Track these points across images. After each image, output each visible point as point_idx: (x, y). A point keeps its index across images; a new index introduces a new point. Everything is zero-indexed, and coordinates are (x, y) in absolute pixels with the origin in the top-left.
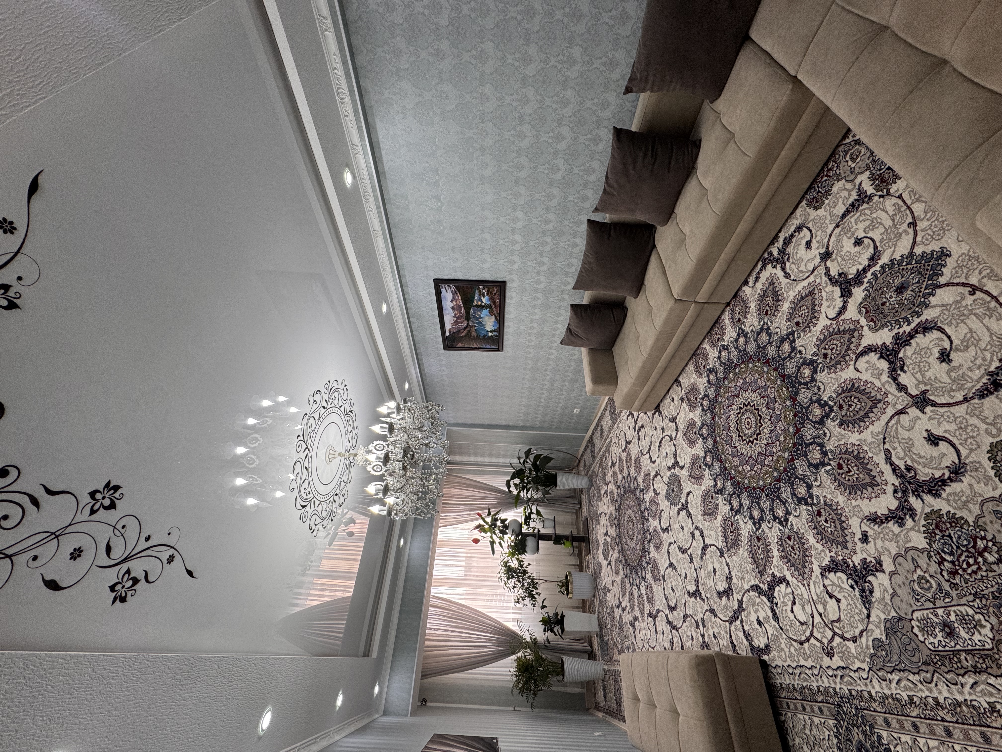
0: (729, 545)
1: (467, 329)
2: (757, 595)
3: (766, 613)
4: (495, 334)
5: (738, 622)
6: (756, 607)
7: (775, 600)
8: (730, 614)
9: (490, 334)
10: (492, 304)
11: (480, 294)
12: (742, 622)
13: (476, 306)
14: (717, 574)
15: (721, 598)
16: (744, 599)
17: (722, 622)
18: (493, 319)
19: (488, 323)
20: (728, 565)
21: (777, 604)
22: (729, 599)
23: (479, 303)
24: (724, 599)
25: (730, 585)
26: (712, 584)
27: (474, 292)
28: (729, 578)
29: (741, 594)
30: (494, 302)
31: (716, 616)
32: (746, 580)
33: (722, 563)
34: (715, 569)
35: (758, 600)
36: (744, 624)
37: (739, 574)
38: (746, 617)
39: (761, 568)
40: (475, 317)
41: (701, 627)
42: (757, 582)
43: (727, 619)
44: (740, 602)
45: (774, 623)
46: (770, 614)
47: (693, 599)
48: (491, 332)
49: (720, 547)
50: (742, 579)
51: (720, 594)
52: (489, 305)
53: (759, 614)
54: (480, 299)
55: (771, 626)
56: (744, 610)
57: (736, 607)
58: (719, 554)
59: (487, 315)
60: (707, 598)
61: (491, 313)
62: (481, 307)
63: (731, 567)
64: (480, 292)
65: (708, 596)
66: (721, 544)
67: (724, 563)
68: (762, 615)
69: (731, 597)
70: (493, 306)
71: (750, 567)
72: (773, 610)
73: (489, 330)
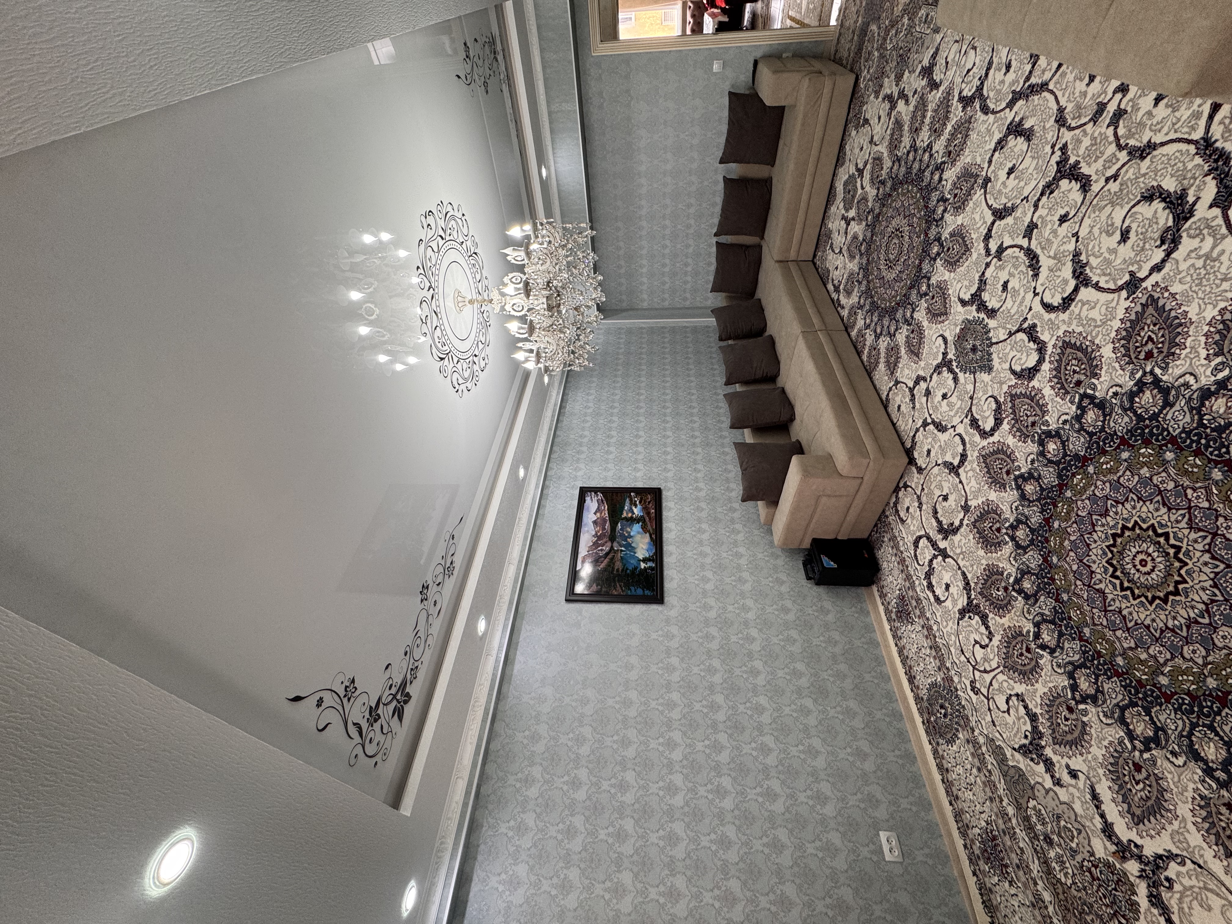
0: (973, 180)
1: (610, 556)
2: (988, 101)
3: (994, 75)
4: (650, 564)
5: (1033, 80)
6: (998, 87)
7: (979, 83)
8: (1036, 97)
9: (643, 565)
10: (645, 516)
11: (631, 504)
12: (1028, 78)
13: (626, 519)
14: (1010, 165)
15: (1031, 129)
16: (1004, 105)
17: (1059, 94)
18: (647, 539)
19: (641, 545)
20: (990, 162)
21: (980, 79)
22: (1022, 119)
23: (630, 515)
24: (1027, 125)
25: (1006, 136)
26: (1028, 160)
27: (625, 501)
28: (1000, 144)
29: (1002, 113)
30: (648, 514)
31: (1061, 110)
32: (986, 126)
33: (994, 171)
34: (1009, 174)
35: (991, 94)
36: (1027, 73)
37: (987, 138)
38: (1018, 81)
39: (966, 125)
40: (622, 535)
41: (1112, 108)
42: (979, 113)
43: (1045, 94)
44: (1011, 105)
45: (995, 60)
46: (991, 72)
47: (1085, 169)
48: (645, 560)
49: (983, 190)
50: (988, 131)
51: (1028, 135)
52: (642, 516)
53: (1002, 77)
54: (631, 509)
55: (1000, 58)
56: (1014, 92)
57: (1021, 103)
58: (989, 184)
59: (638, 533)
60: (1053, 147)
61: (644, 529)
62: (632, 520)
63: (990, 155)
64: (631, 500)
65: (1048, 149)
66: (979, 193)
67: (992, 168)
68: (999, 76)
69: (1017, 119)
70: (647, 519)
71: (973, 135)
72: (987, 75)
73: (641, 557)
